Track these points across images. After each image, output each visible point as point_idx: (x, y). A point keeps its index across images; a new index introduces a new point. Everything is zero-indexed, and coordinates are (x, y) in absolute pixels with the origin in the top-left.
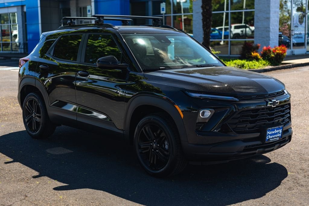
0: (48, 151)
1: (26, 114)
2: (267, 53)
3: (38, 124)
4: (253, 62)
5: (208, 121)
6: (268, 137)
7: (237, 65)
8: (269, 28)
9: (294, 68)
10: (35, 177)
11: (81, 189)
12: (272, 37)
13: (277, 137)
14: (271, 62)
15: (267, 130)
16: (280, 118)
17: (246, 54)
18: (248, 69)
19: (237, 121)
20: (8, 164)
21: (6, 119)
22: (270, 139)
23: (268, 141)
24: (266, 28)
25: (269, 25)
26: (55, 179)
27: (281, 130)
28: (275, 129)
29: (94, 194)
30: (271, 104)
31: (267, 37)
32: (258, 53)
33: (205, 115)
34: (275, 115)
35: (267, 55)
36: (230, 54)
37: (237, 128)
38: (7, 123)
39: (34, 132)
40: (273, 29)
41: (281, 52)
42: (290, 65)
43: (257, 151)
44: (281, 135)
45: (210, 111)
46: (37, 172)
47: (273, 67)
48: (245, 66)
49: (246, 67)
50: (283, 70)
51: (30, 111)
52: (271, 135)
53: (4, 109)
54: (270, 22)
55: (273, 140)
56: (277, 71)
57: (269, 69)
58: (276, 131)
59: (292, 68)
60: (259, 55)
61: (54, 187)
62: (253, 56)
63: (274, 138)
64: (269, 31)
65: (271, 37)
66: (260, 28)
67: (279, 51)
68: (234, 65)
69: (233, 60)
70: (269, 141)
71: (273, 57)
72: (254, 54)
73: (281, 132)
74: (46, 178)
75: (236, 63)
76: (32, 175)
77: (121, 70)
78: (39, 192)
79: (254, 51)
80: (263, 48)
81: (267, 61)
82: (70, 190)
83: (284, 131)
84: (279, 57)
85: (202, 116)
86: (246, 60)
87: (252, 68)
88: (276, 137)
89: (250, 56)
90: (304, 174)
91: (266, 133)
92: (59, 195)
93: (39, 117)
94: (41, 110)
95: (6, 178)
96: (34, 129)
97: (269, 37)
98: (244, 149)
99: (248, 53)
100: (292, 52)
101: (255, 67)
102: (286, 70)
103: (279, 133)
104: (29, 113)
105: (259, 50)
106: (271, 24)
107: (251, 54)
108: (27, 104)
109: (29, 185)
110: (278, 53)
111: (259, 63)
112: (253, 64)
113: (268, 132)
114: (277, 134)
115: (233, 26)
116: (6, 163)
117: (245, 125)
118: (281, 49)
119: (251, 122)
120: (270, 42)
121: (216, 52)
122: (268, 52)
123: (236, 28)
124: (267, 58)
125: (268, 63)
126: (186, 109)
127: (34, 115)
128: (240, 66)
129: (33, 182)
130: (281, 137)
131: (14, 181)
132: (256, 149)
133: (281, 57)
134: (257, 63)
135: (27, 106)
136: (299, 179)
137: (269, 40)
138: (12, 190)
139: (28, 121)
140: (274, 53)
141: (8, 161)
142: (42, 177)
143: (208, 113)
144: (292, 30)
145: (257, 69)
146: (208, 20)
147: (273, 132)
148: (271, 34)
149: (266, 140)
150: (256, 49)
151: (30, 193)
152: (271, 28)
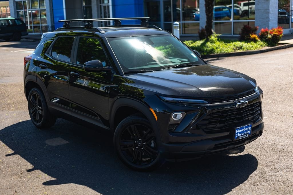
0: (47, 142)
1: (31, 106)
2: (264, 35)
3: (40, 116)
4: (251, 44)
5: (180, 123)
6: (237, 135)
7: (235, 47)
8: (269, 9)
9: (290, 48)
10: (29, 171)
11: (66, 184)
12: (272, 17)
13: (247, 134)
14: (268, 43)
15: (236, 129)
16: (250, 116)
17: (245, 36)
18: (245, 50)
19: (207, 122)
20: (8, 157)
21: (19, 107)
22: (239, 136)
23: (237, 138)
24: (266, 9)
25: (269, 7)
26: (46, 173)
27: (250, 127)
28: (244, 127)
29: (75, 190)
30: (239, 105)
31: (267, 18)
32: (256, 35)
33: (177, 117)
34: (244, 114)
35: (264, 37)
36: (234, 34)
37: (207, 128)
38: (19, 111)
39: (38, 122)
40: (272, 10)
41: (277, 33)
42: (286, 46)
43: (227, 148)
44: (250, 132)
45: (182, 114)
46: (31, 165)
47: (270, 48)
48: (243, 47)
49: (244, 49)
50: (279, 50)
51: (34, 104)
52: (240, 133)
53: (21, 96)
54: (269, 4)
55: (242, 137)
56: (273, 51)
57: (266, 50)
58: (245, 129)
59: (287, 48)
60: (257, 36)
61: (44, 182)
62: (251, 38)
63: (243, 135)
64: (269, 13)
65: (270, 18)
66: (261, 10)
67: (275, 32)
68: (234, 47)
69: (233, 42)
70: (239, 138)
71: (270, 38)
72: (253, 36)
73: (250, 129)
74: (38, 172)
75: (235, 45)
76: (26, 168)
77: (106, 73)
78: (28, 188)
79: (253, 33)
80: (261, 30)
81: (265, 42)
82: (55, 185)
83: (253, 128)
84: (275, 38)
85: (174, 118)
86: (244, 42)
87: (250, 50)
88: (245, 135)
89: (248, 37)
90: (272, 168)
91: (235, 131)
92: (45, 190)
93: (41, 110)
94: (42, 104)
95: (3, 172)
96: (37, 119)
97: (268, 18)
98: (214, 147)
99: (247, 35)
100: (291, 31)
101: (252, 48)
102: (282, 50)
103: (248, 130)
104: (34, 106)
105: (258, 32)
106: (270, 6)
107: (250, 36)
108: (31, 97)
109: (21, 180)
110: (275, 34)
111: (256, 44)
112: (251, 46)
113: (237, 131)
114: (246, 131)
115: (242, 3)
116: (7, 155)
117: (215, 126)
118: (278, 31)
119: (220, 122)
120: (270, 23)
121: (218, 35)
122: (265, 33)
123: (245, 5)
124: (264, 39)
125: (265, 44)
126: (163, 112)
127: (37, 108)
128: (239, 48)
129: (26, 176)
130: (251, 134)
131: (9, 175)
132: (226, 146)
133: (278, 38)
134: (255, 44)
135: (31, 100)
136: (265, 173)
137: (269, 21)
138: (5, 185)
139: (33, 113)
140: (271, 35)
141: (10, 153)
142: (35, 171)
143: (180, 116)
144: (291, 11)
145: (254, 51)
146: (210, 5)
147: (242, 130)
148: (270, 15)
149: (235, 138)
150: (254, 31)
151: (19, 188)
152: (270, 9)
